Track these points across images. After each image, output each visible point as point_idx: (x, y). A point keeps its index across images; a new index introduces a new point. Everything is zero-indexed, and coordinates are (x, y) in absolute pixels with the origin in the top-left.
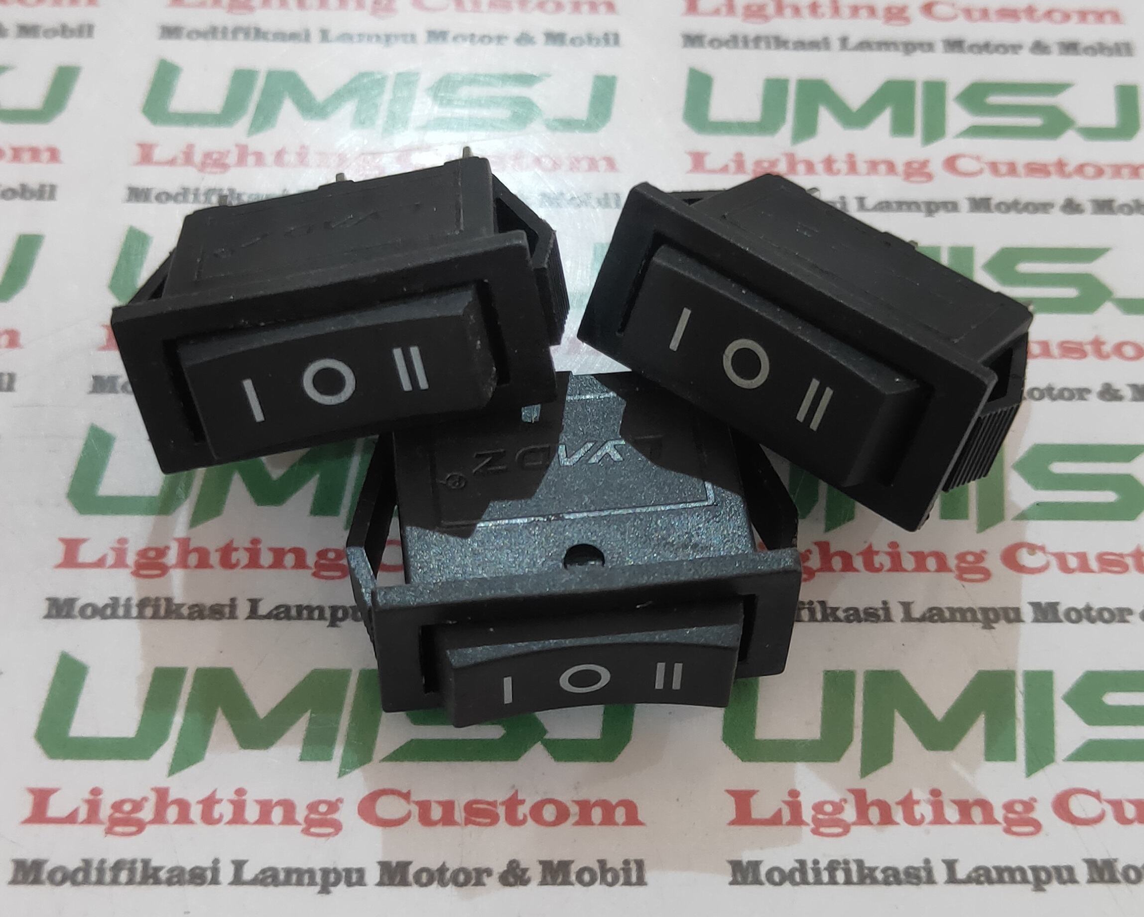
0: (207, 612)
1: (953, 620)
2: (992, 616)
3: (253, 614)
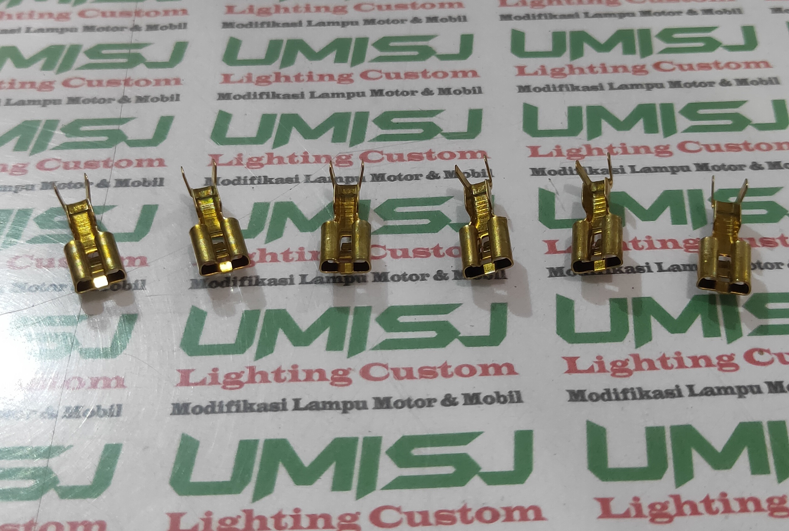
0: (269, 408)
1: (719, 393)
2: (743, 390)
3: (297, 407)
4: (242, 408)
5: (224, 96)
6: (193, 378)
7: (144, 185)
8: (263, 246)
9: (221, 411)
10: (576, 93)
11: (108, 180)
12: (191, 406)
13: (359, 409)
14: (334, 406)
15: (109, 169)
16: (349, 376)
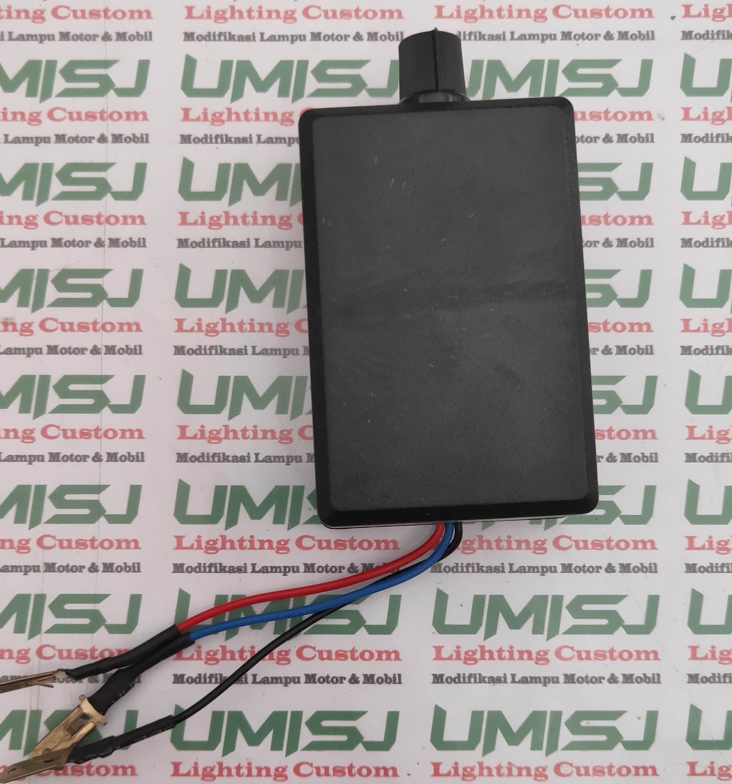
4: (219, 352)
5: (189, 36)
6: (186, 326)
7: (134, 141)
8: (227, 209)
9: (205, 354)
10: (482, 42)
11: (106, 136)
12: (187, 348)
13: (294, 355)
14: (278, 353)
15: (106, 122)
16: (288, 329)
